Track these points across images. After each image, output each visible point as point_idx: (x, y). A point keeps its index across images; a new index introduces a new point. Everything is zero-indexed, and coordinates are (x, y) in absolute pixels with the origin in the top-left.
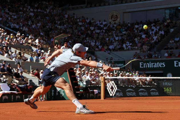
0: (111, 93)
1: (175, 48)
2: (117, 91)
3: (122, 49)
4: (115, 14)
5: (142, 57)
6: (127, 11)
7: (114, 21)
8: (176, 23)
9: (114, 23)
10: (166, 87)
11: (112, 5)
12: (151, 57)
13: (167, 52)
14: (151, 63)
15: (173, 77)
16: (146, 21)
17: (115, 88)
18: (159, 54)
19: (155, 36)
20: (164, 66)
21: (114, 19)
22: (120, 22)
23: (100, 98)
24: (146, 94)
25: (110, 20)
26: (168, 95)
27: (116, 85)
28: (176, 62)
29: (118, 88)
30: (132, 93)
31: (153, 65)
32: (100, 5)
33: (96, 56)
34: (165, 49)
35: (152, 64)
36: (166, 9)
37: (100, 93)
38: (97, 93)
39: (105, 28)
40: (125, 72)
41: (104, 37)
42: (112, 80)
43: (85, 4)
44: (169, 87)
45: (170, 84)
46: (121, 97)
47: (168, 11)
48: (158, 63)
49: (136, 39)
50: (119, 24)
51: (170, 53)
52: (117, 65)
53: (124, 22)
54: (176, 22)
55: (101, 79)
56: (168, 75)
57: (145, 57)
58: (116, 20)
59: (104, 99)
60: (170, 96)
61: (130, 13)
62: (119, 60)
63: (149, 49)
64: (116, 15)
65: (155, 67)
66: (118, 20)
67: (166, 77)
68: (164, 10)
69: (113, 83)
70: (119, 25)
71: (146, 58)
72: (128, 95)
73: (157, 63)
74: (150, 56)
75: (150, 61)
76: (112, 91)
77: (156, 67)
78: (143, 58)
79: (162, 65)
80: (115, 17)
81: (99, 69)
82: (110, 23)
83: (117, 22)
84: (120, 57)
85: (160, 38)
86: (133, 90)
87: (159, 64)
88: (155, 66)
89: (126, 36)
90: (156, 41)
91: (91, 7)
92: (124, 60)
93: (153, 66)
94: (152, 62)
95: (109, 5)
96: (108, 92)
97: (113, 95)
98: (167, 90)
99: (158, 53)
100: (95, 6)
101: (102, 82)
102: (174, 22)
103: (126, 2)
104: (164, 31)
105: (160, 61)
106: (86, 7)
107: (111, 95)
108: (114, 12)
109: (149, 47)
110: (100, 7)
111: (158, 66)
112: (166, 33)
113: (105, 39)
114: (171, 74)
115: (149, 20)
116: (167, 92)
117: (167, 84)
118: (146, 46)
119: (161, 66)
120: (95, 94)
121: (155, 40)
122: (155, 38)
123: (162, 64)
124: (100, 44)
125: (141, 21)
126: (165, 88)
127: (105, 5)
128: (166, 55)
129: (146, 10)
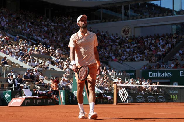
0: (123, 99)
2: (128, 97)
3: (132, 60)
4: (127, 28)
6: (138, 26)
7: (126, 34)
8: (182, 38)
9: (126, 37)
10: (173, 94)
11: (124, 20)
15: (178, 85)
16: (155, 35)
17: (127, 95)
18: (167, 64)
19: (163, 48)
20: (170, 75)
21: (126, 33)
22: (131, 36)
23: (112, 103)
24: (154, 100)
25: (123, 34)
26: (175, 102)
27: (127, 92)
29: (128, 95)
30: (141, 99)
31: (161, 74)
32: (113, 21)
33: (109, 66)
35: (160, 73)
36: (172, 24)
37: (113, 99)
38: (110, 99)
39: (118, 41)
40: (135, 81)
41: (117, 49)
42: (123, 87)
43: (100, 19)
44: (175, 94)
45: (176, 92)
46: (131, 102)
47: (174, 27)
48: (165, 73)
49: (146, 51)
50: (130, 37)
52: (129, 74)
53: (134, 36)
54: (182, 36)
55: (114, 86)
56: (174, 84)
57: (153, 67)
58: (128, 34)
59: (117, 104)
60: (176, 102)
61: (140, 28)
62: (130, 69)
63: (158, 59)
64: (128, 30)
66: (130, 34)
67: (173, 85)
69: (124, 90)
70: (131, 39)
71: (155, 68)
72: (138, 101)
73: (164, 73)
74: (159, 66)
75: (159, 71)
76: (124, 97)
77: (163, 76)
79: (169, 75)
80: (127, 32)
81: (112, 77)
82: (123, 36)
83: (128, 35)
84: (131, 67)
85: (166, 51)
86: (142, 97)
87: (166, 74)
88: (163, 75)
89: (137, 48)
91: (105, 22)
92: (134, 70)
93: (161, 76)
95: (122, 20)
96: (120, 98)
97: (125, 101)
98: (173, 97)
100: (109, 21)
101: (115, 89)
102: (180, 36)
103: (137, 18)
104: (171, 44)
105: (167, 71)
106: (101, 22)
107: (122, 101)
108: (126, 26)
110: (113, 22)
111: (165, 76)
112: (172, 46)
113: (118, 51)
114: (177, 83)
115: (158, 35)
116: (173, 99)
117: (174, 92)
120: (108, 99)
124: (114, 55)
125: (151, 35)
126: (171, 96)
127: (118, 20)
128: (173, 65)
129: (155, 26)
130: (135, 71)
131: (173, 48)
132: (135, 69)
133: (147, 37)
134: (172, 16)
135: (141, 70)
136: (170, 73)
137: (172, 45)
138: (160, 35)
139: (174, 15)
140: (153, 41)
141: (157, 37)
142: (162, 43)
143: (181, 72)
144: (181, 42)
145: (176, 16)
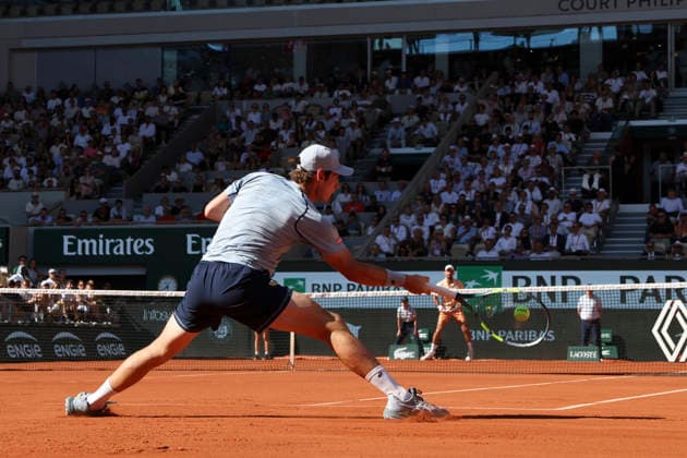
1: (192, 189)
5: (72, 216)
6: (26, 44)
8: (198, 100)
12: (107, 218)
13: (164, 202)
14: (103, 239)
16: (95, 87)
18: (135, 207)
19: (124, 141)
20: (149, 250)
24: (81, 351)
28: (193, 239)
30: (27, 346)
31: (112, 245)
34: (158, 190)
35: (108, 242)
36: (165, 46)
47: (171, 56)
48: (129, 240)
49: (55, 150)
51: (175, 205)
53: (10, 83)
54: (199, 94)
56: (163, 283)
57: (84, 219)
61: (35, 55)
63: (101, 187)
65: (120, 256)
67: (156, 289)
68: (159, 50)
71: (90, 220)
72: (14, 356)
73: (124, 239)
74: (102, 214)
75: (101, 231)
77: (122, 253)
78: (79, 220)
79: (144, 248)
86: (29, 336)
87: (132, 243)
88: (118, 250)
89: (18, 136)
90: (126, 159)
92: (5, 226)
93: (111, 251)
94: (109, 234)
99: (129, 202)
102: (193, 94)
103: (24, 14)
104: (156, 125)
109: (98, 182)
111: (129, 253)
112: (163, 134)
114: (171, 282)
115: (107, 85)
117: (158, 316)
118: (92, 178)
119: (140, 250)
121: (123, 154)
122: (124, 148)
123: (142, 242)
128: (159, 210)
129: (95, 48)
130: (8, 229)
131: (163, 142)
132: (5, 222)
133: (62, 94)
134: (162, 13)
135: (32, 229)
136: (147, 242)
137: (159, 128)
138: (113, 86)
139: (174, 9)
140: (86, 112)
141: (102, 96)
142: (123, 120)
143: (189, 237)
144: (196, 117)
145: (180, 12)
